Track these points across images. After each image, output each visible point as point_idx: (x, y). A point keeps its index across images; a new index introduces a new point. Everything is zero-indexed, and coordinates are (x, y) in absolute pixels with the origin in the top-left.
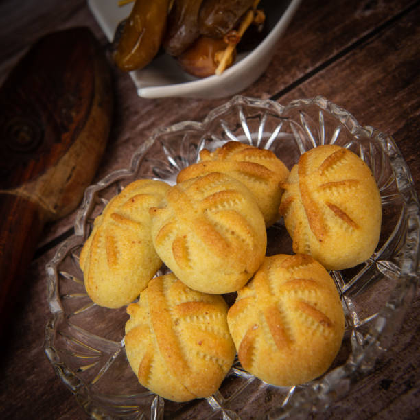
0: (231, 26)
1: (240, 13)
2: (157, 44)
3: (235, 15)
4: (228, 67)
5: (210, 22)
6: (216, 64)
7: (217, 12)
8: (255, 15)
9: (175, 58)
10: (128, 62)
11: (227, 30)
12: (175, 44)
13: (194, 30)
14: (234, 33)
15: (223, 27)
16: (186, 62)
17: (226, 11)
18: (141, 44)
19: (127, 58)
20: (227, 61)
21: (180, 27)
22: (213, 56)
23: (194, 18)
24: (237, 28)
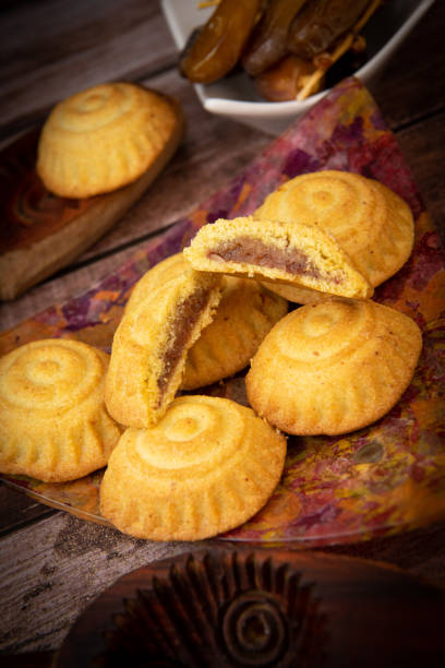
0: (325, 45)
1: (339, 31)
2: (236, 55)
3: (332, 33)
4: (312, 94)
5: (301, 36)
6: (299, 89)
7: (311, 26)
8: (355, 40)
9: (252, 78)
10: (200, 71)
11: (320, 49)
12: (256, 60)
13: (281, 47)
14: (326, 56)
15: (315, 45)
16: (264, 83)
17: (324, 26)
18: (218, 51)
19: (200, 64)
20: (313, 88)
21: (265, 40)
22: (298, 80)
23: (283, 32)
24: (331, 50)
